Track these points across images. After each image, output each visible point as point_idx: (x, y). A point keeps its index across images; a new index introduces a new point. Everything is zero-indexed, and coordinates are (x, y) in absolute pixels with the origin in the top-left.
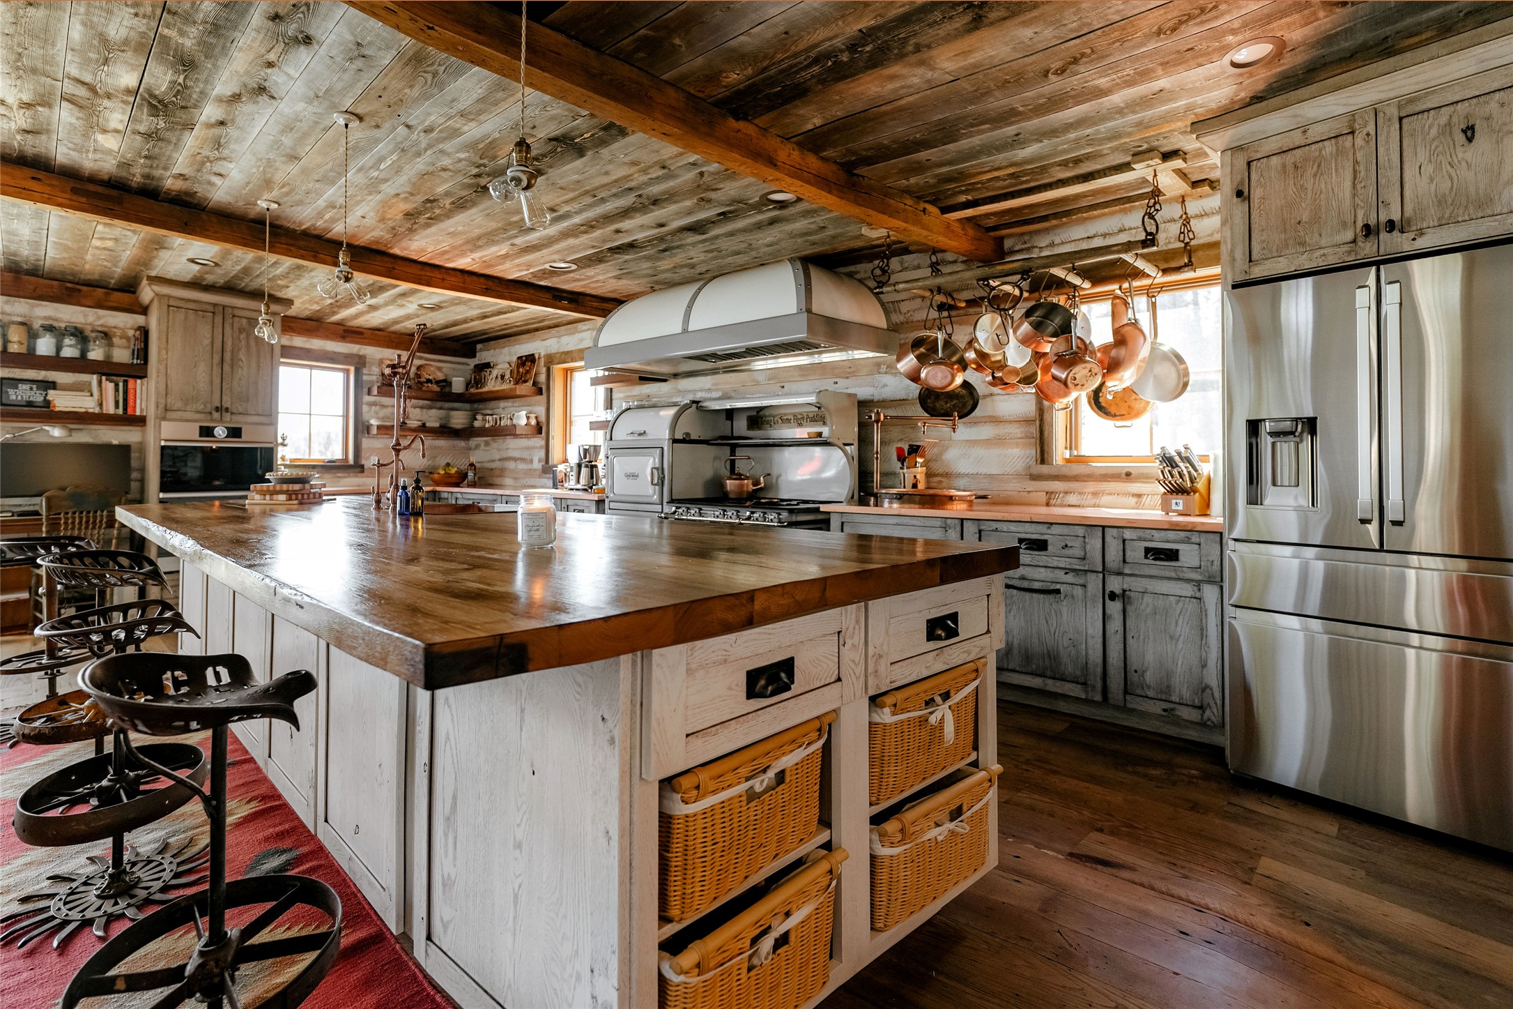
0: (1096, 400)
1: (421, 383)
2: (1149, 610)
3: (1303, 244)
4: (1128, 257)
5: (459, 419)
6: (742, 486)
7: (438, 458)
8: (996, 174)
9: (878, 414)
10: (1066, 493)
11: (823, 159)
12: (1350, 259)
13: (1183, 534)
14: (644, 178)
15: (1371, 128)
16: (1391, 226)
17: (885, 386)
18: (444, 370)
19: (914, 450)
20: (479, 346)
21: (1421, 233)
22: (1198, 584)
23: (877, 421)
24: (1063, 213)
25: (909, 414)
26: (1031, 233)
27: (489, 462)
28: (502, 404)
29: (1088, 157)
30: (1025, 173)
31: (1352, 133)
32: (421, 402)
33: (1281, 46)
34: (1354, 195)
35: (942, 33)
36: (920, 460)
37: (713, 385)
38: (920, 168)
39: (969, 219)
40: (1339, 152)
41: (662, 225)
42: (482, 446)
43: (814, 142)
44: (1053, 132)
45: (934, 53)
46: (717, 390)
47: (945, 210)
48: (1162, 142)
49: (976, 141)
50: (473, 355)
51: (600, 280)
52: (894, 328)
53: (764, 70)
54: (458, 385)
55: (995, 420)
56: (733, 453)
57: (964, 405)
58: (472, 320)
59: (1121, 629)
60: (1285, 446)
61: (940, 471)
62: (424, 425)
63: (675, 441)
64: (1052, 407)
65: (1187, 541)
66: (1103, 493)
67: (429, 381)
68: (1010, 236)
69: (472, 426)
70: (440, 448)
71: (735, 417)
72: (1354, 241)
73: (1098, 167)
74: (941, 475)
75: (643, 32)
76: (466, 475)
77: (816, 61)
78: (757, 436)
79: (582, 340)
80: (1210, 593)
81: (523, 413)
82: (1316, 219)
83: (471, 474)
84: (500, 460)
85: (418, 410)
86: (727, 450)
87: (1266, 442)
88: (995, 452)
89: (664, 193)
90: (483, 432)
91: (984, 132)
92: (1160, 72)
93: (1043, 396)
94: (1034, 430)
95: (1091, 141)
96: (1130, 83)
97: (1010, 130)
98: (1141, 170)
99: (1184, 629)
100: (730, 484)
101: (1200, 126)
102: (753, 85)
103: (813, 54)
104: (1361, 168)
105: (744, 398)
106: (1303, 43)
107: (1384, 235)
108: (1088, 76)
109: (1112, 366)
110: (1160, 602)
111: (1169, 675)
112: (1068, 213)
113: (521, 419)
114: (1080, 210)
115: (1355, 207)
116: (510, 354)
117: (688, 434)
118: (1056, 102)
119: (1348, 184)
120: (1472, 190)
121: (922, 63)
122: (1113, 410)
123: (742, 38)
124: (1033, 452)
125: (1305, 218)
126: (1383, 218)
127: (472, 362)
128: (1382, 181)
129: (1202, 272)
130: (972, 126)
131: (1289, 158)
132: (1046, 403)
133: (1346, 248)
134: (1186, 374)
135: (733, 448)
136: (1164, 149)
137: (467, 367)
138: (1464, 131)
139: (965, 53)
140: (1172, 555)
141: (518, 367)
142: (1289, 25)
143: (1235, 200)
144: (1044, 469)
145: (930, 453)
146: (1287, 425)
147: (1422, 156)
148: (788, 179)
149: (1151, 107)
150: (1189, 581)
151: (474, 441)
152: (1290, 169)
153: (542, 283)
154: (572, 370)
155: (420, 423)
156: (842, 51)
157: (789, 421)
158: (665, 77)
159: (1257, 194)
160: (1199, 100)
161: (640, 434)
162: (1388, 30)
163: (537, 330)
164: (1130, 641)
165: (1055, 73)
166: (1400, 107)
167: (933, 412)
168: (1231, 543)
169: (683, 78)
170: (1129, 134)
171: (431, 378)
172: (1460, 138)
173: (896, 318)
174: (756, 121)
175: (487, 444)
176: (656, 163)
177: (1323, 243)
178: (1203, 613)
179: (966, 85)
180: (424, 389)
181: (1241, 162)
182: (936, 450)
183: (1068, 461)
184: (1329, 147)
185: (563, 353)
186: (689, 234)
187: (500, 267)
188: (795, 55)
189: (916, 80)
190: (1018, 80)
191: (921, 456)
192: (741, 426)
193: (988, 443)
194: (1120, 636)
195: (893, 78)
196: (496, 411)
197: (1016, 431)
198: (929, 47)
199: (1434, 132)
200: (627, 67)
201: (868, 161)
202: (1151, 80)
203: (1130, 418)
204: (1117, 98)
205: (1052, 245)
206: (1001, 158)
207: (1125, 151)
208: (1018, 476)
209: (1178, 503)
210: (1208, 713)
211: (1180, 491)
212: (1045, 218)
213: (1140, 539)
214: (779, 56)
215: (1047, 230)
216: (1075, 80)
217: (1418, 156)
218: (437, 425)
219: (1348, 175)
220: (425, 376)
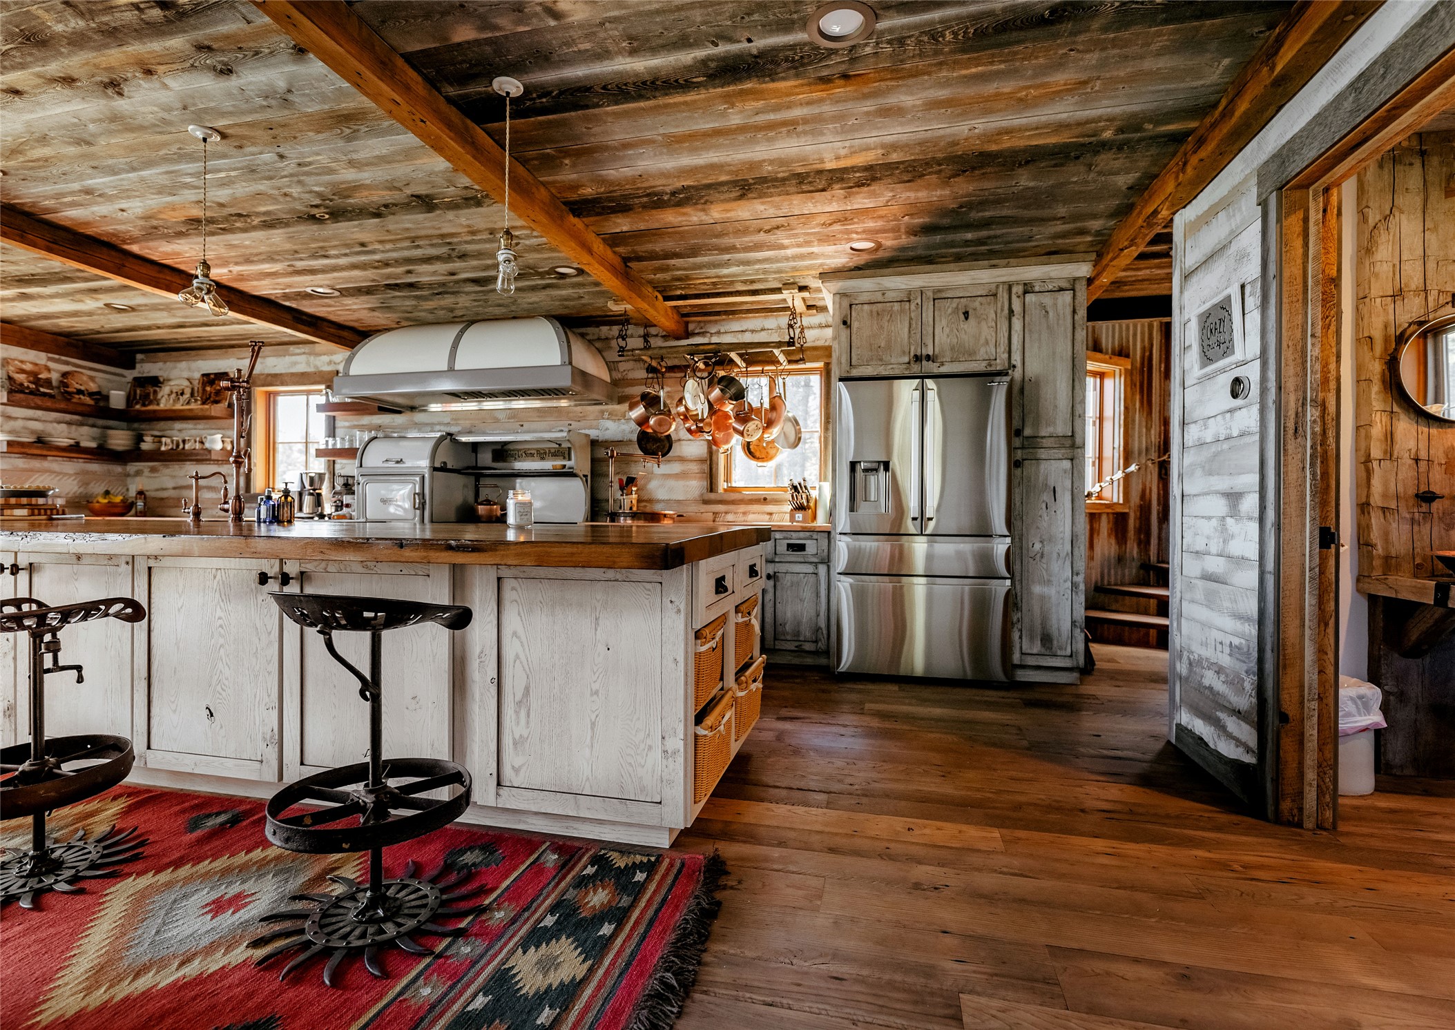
0: (749, 450)
1: (70, 393)
2: (789, 584)
3: (881, 360)
4: (776, 352)
5: (120, 439)
6: (491, 510)
7: (92, 485)
8: (706, 281)
9: (612, 451)
10: (726, 513)
11: (614, 252)
12: (907, 373)
13: (808, 534)
14: (469, 238)
15: (919, 301)
16: (928, 358)
17: (607, 429)
18: (97, 380)
19: (631, 481)
20: (139, 356)
21: (942, 364)
22: (816, 564)
23: (612, 457)
24: (731, 312)
25: (631, 452)
26: (705, 322)
27: (157, 490)
28: (178, 425)
29: (759, 280)
30: (721, 283)
31: (909, 301)
32: (68, 417)
33: (879, 246)
34: (909, 337)
35: (722, 198)
36: (634, 489)
37: (452, 419)
38: (666, 269)
39: (675, 307)
40: (902, 311)
41: (453, 274)
42: (146, 472)
43: (614, 240)
44: (747, 263)
45: (712, 206)
46: (457, 425)
47: (666, 299)
48: (802, 280)
49: (706, 259)
50: (133, 367)
51: (354, 310)
52: (615, 383)
53: (611, 192)
54: (118, 399)
55: (682, 459)
56: (477, 480)
57: (664, 447)
58: (159, 328)
59: (772, 598)
60: (872, 478)
61: (645, 498)
62: (78, 443)
63: (435, 469)
64: (718, 451)
65: (811, 538)
66: (749, 512)
67: (80, 392)
68: (692, 322)
69: (139, 449)
70: (94, 473)
71: (480, 450)
72: (909, 363)
73: (762, 287)
74: (646, 501)
75: (548, 151)
76: (133, 504)
77: (648, 195)
78: (502, 468)
79: (295, 363)
80: (822, 569)
81: (219, 436)
82: (889, 347)
83: (140, 504)
84: (175, 488)
85: (64, 426)
86: (472, 479)
87: (859, 475)
88: (681, 483)
89: (474, 251)
90: (157, 456)
91: (713, 255)
92: (816, 243)
93: (714, 442)
94: (706, 467)
95: (765, 272)
96: (799, 246)
97: (727, 257)
98: (786, 294)
99: (808, 594)
100: (481, 509)
101: (825, 276)
102: (600, 198)
103: (651, 190)
104: (914, 322)
105: (484, 434)
106: (889, 248)
107: (924, 362)
108: (781, 237)
109: (770, 424)
110: (795, 578)
111: (799, 624)
112: (733, 313)
113: (216, 442)
114: (741, 312)
115: (910, 344)
116: (190, 369)
117: (445, 463)
118: (758, 247)
119: (906, 330)
120: (967, 345)
121: (703, 210)
122: (757, 454)
123: (612, 171)
124: (705, 483)
125: (883, 345)
126: (924, 353)
127: (130, 375)
128: (924, 332)
129: (809, 365)
130: (709, 250)
131: (875, 307)
132: (714, 447)
133: (905, 366)
134: (800, 432)
135: (478, 477)
136: (800, 284)
137: (123, 379)
138: (964, 314)
139: (728, 211)
140: (801, 548)
141: (204, 385)
142: (886, 238)
143: (842, 326)
144: (712, 496)
145: (640, 482)
146: (875, 465)
147: (944, 322)
148: (597, 265)
149: (803, 260)
150: (811, 563)
151: (132, 467)
152: (875, 314)
153: (287, 304)
154: (277, 394)
155: (72, 442)
156: (667, 194)
157: (532, 455)
158: (541, 179)
159: (855, 325)
160: (828, 261)
161: (398, 462)
162: (933, 252)
163: (233, 346)
164: (778, 605)
165: (765, 232)
166: (934, 293)
167: (647, 452)
168: (838, 536)
169: (554, 182)
170: (787, 272)
171: (82, 388)
172: (962, 317)
173: (617, 376)
174: (584, 219)
175: (153, 470)
176: (486, 229)
177: (893, 361)
178: (818, 582)
179: (718, 227)
180: (74, 400)
181: (846, 303)
182: (642, 482)
183: (725, 490)
184: (897, 306)
185: (269, 375)
186: (472, 284)
187: (255, 283)
188: (638, 189)
189: (695, 219)
190: (745, 231)
191: (636, 486)
192: (486, 458)
193: (677, 476)
194: (772, 602)
195: (684, 214)
196: (168, 433)
197: (694, 467)
198: (712, 203)
199: (950, 311)
200: (522, 168)
201: (639, 259)
202: (809, 246)
203: (767, 461)
204: (789, 252)
205: (719, 333)
206: (713, 272)
207: (780, 281)
208: (695, 501)
209: (799, 516)
210: (820, 644)
211: (801, 508)
212: (718, 313)
213: (785, 538)
214: (627, 187)
215: (716, 322)
216: (773, 237)
217: (942, 323)
218: (93, 445)
219: (907, 325)
220: (74, 385)
